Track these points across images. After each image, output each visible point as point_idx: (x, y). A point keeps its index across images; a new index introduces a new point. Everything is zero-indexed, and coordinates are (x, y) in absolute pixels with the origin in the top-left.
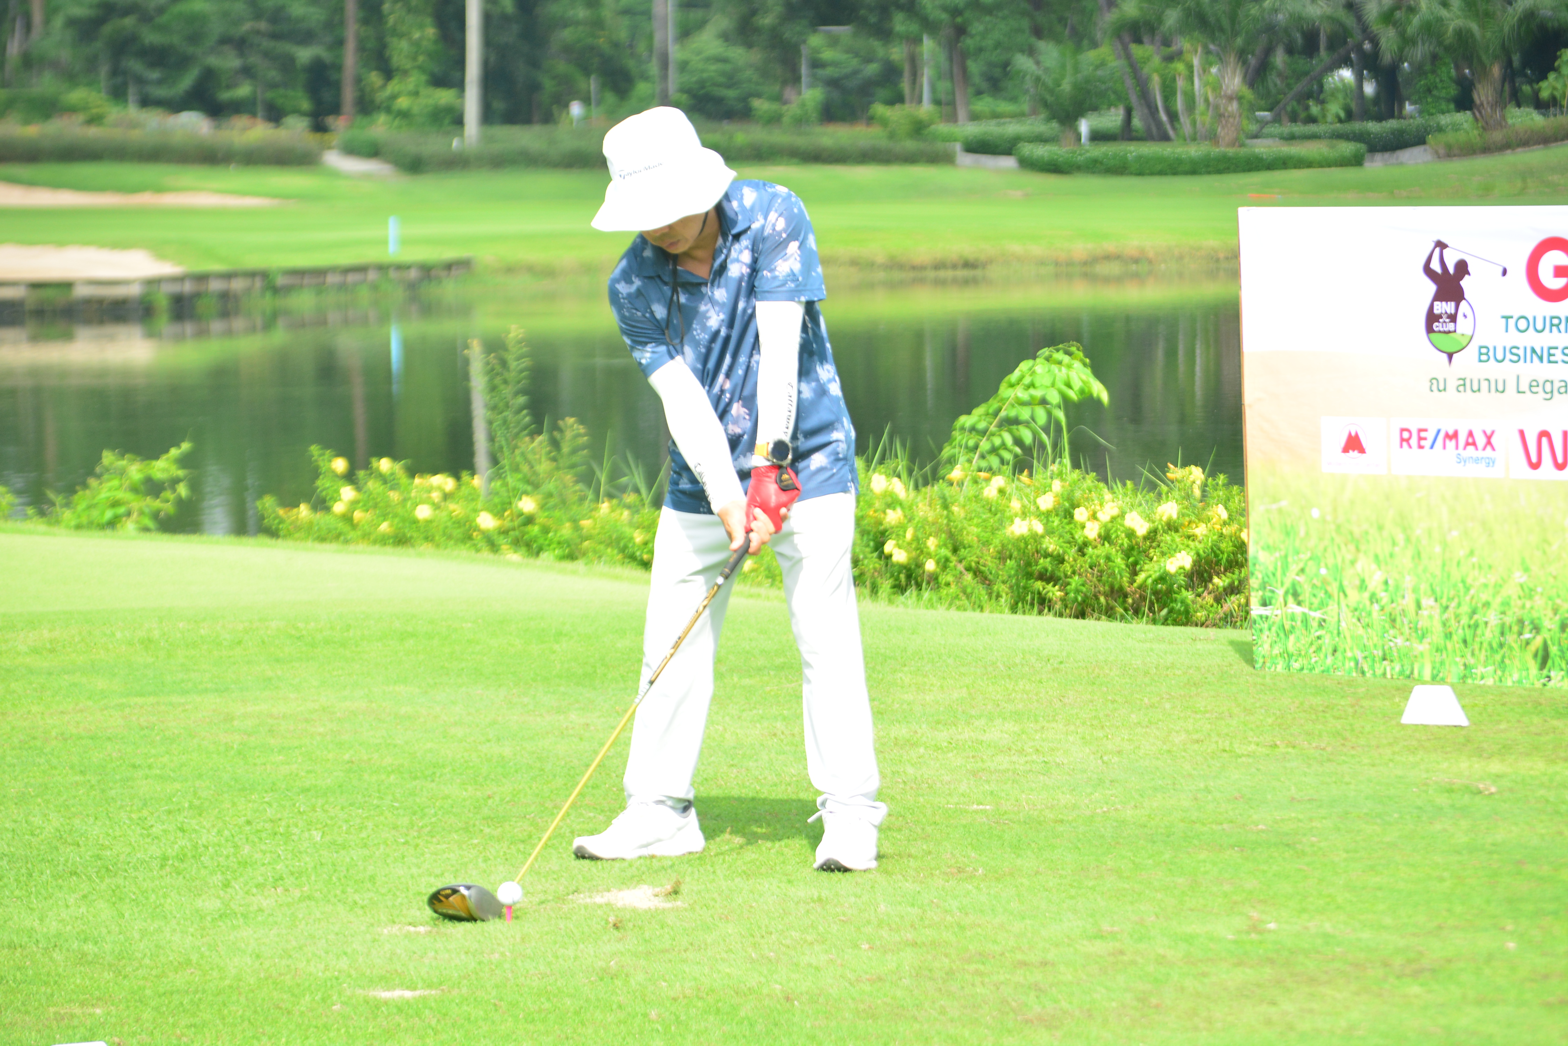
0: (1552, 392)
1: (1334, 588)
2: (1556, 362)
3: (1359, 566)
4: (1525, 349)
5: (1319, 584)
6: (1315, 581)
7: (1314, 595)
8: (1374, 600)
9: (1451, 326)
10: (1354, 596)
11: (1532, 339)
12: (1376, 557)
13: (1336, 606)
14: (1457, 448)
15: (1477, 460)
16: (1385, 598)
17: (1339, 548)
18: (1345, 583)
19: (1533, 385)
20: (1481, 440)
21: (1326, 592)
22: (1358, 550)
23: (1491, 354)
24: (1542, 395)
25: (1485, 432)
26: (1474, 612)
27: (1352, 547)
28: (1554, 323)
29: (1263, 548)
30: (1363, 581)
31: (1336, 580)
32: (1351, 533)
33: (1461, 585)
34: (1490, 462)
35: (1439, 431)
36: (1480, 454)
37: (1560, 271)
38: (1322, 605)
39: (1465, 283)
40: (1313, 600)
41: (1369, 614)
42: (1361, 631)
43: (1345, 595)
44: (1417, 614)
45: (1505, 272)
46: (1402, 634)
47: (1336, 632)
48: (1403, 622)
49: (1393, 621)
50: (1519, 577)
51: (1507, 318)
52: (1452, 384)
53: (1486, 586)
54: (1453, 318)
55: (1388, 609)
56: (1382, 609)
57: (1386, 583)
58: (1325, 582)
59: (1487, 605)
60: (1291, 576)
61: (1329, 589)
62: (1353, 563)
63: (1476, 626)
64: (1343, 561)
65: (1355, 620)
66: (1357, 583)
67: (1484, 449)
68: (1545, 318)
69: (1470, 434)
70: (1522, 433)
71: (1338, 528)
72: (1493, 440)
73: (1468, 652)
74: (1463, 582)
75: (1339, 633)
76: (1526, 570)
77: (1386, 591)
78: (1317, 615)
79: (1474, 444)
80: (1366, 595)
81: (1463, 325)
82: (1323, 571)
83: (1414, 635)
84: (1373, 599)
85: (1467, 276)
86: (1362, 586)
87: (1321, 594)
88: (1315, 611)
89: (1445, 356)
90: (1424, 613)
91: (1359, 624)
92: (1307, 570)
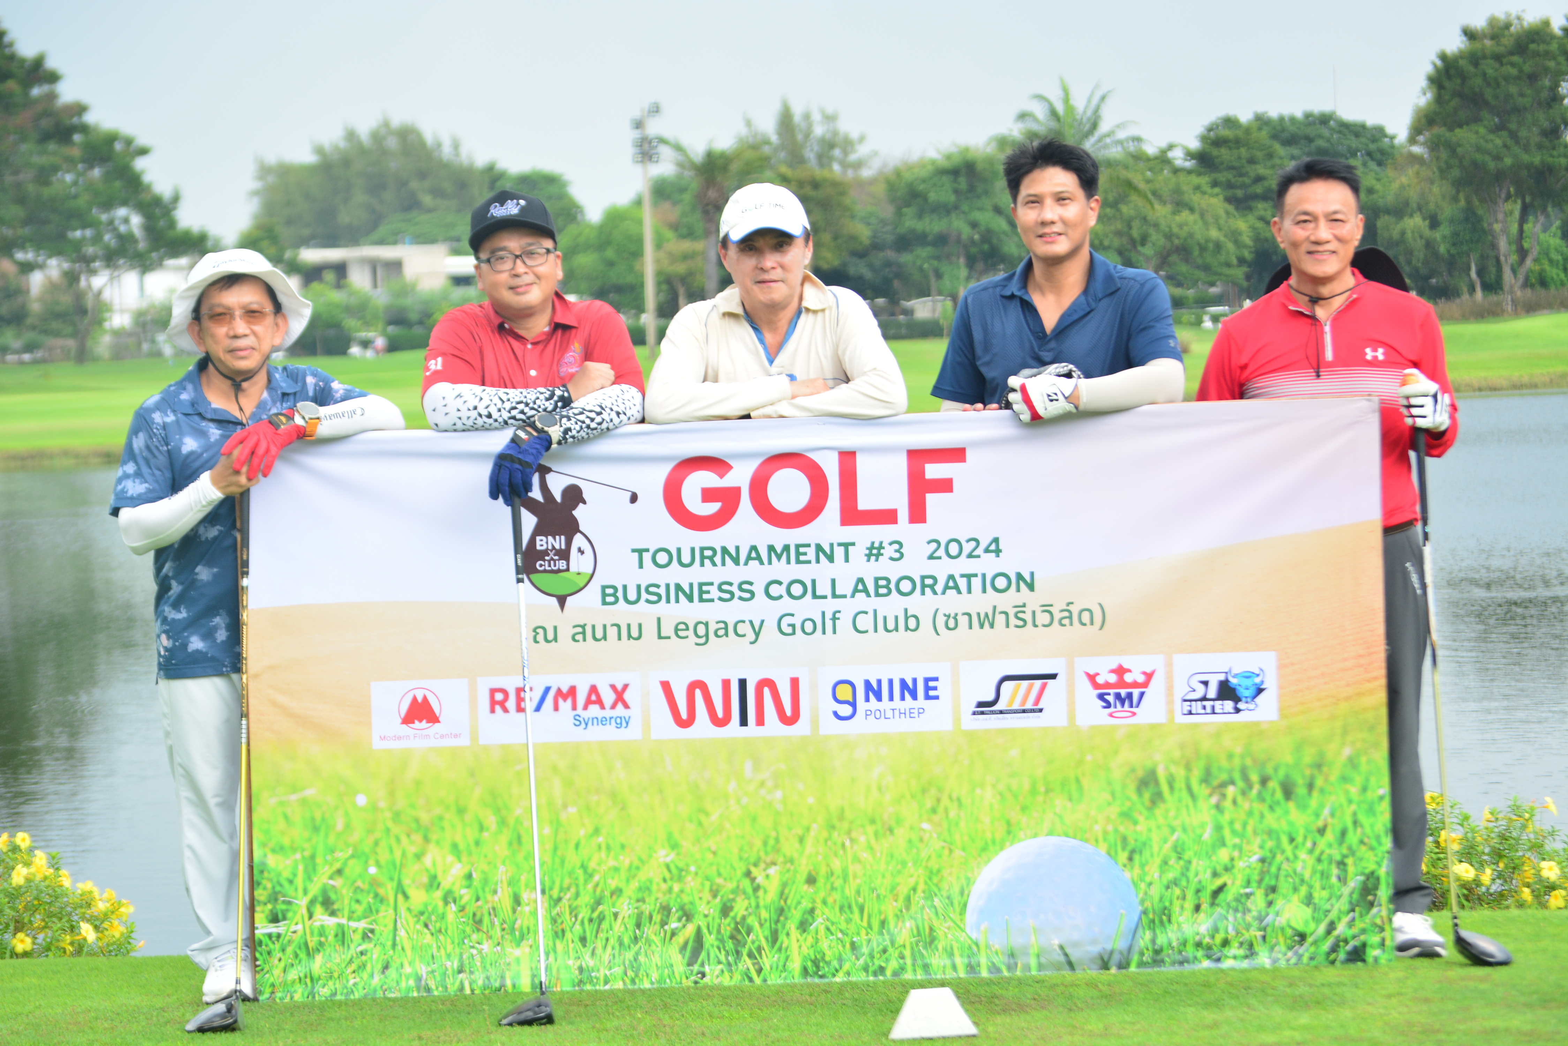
0: (707, 635)
1: (389, 890)
2: (712, 600)
3: (427, 860)
4: (668, 586)
5: (366, 887)
6: (360, 883)
7: (358, 901)
8: (450, 900)
9: (562, 564)
10: (418, 897)
11: (675, 575)
12: (455, 846)
13: (391, 912)
14: (574, 708)
15: (603, 721)
16: (466, 896)
17: (398, 840)
18: (407, 882)
19: (679, 629)
20: (608, 697)
21: (376, 895)
22: (426, 840)
23: (620, 594)
24: (693, 639)
25: (613, 687)
26: (598, 903)
27: (418, 838)
28: (706, 556)
29: (273, 851)
30: (435, 877)
31: (392, 879)
32: (417, 821)
33: (580, 873)
34: (623, 723)
35: (548, 689)
36: (608, 713)
37: (708, 495)
38: (370, 911)
39: (579, 512)
40: (355, 906)
41: (443, 917)
42: (428, 939)
43: (406, 897)
44: (514, 911)
45: (634, 498)
46: (489, 937)
47: (389, 944)
48: (493, 923)
49: (478, 923)
50: (664, 855)
51: (640, 552)
52: (565, 633)
53: (616, 869)
54: (564, 555)
55: (470, 909)
56: (462, 909)
57: (469, 876)
58: (375, 883)
59: (617, 892)
60: (322, 878)
61: (382, 891)
62: (418, 857)
63: (602, 918)
64: (404, 855)
65: (420, 926)
66: (426, 880)
67: (613, 707)
68: (693, 550)
69: (593, 689)
70: (666, 686)
71: (397, 816)
72: (627, 696)
73: (587, 952)
74: (583, 866)
75: (394, 945)
76: (674, 846)
77: (469, 887)
78: (363, 925)
79: (600, 702)
80: (439, 894)
81: (579, 563)
82: (373, 870)
83: (509, 937)
84: (448, 898)
85: (581, 505)
86: (433, 882)
87: (367, 899)
88: (359, 920)
89: (554, 600)
90: (525, 909)
91: (426, 930)
92: (347, 872)
